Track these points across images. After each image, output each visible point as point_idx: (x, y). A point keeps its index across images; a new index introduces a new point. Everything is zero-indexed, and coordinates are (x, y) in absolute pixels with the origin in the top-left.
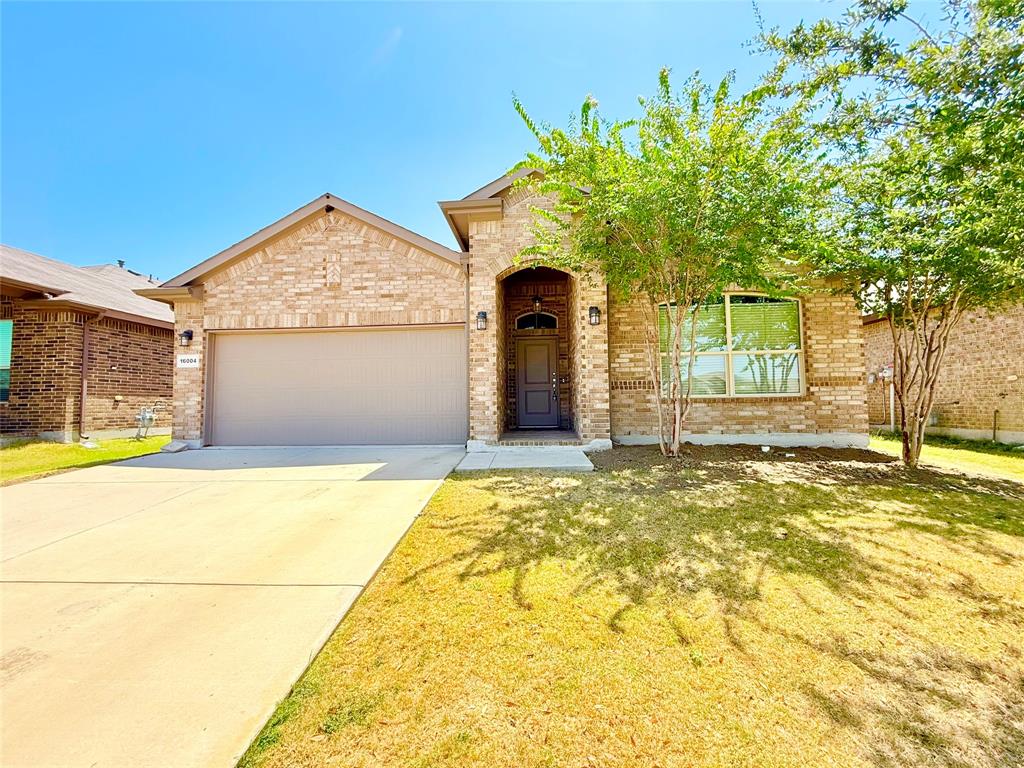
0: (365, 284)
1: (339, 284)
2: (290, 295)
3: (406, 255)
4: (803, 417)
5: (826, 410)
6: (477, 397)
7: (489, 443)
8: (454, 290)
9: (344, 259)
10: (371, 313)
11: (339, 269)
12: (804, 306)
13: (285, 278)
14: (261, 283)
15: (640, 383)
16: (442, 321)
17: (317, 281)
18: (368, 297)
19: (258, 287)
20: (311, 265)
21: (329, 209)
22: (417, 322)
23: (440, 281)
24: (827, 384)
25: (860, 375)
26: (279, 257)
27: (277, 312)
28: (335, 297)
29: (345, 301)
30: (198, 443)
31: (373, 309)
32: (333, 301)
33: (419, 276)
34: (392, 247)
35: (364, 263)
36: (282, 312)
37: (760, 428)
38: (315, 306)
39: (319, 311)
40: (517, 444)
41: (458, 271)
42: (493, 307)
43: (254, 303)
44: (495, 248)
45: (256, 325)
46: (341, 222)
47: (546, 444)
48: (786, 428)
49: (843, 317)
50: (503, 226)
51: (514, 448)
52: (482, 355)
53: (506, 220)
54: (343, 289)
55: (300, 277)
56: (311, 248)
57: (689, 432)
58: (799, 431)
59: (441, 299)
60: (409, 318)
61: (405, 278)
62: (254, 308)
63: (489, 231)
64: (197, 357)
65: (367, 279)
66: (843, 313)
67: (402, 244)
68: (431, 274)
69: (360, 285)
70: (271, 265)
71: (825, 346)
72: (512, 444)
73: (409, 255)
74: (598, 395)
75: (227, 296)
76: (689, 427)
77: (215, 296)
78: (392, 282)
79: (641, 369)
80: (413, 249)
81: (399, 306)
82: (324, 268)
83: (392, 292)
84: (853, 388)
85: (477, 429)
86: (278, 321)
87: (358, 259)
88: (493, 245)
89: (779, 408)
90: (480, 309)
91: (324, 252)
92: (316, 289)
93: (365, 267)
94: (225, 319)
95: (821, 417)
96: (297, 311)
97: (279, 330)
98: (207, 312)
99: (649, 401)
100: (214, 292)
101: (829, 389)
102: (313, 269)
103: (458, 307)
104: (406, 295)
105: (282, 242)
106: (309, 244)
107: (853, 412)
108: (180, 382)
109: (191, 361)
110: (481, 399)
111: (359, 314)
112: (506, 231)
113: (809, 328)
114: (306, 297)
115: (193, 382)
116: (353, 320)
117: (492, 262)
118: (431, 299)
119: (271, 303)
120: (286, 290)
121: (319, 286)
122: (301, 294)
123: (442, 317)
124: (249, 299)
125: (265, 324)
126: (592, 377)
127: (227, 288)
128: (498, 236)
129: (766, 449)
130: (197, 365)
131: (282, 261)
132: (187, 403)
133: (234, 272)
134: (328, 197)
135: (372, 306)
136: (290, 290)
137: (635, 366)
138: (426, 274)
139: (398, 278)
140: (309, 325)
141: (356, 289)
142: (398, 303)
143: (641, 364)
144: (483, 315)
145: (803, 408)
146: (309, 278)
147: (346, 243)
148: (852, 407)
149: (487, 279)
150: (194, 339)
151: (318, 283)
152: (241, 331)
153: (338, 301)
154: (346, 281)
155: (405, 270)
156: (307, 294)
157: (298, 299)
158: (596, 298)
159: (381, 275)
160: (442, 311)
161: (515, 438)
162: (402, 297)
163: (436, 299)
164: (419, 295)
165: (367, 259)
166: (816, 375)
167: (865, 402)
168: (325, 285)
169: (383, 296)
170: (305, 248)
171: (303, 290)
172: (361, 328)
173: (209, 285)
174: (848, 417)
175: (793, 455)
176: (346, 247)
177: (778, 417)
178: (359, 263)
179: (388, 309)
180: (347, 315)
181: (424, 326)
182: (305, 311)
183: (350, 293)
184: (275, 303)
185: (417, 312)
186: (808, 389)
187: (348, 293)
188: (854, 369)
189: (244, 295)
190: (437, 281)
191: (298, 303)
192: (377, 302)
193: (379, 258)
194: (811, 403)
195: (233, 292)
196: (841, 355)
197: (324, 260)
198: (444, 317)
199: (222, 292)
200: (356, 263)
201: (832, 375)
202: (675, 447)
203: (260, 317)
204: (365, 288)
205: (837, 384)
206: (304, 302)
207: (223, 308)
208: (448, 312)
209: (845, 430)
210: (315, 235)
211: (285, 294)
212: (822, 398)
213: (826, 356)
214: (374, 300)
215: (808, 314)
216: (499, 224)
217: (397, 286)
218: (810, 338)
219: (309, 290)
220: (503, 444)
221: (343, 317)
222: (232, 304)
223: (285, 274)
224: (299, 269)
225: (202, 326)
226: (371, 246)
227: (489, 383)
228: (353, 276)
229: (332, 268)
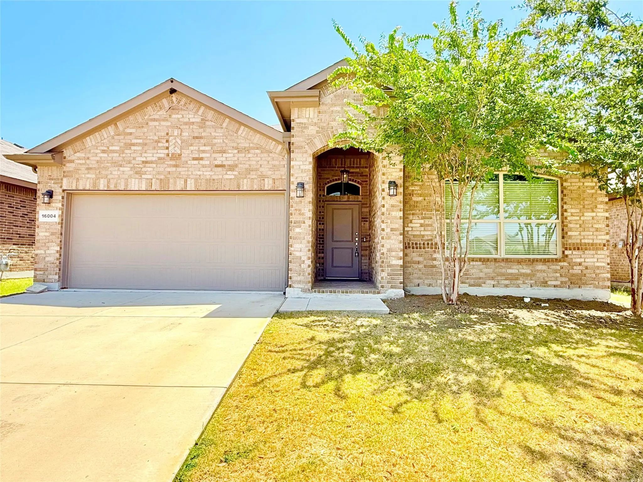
0: (202, 155)
1: (180, 155)
2: (138, 162)
3: (237, 132)
4: (558, 275)
5: (577, 270)
6: (295, 253)
7: (304, 291)
8: (277, 163)
9: (184, 134)
10: (206, 180)
11: (180, 142)
12: (562, 185)
13: (133, 148)
14: (113, 151)
15: (428, 244)
16: (266, 188)
17: (161, 151)
18: (204, 166)
19: (110, 155)
20: (156, 138)
21: (173, 91)
22: (245, 188)
23: (266, 155)
24: (578, 249)
25: (604, 242)
26: (128, 131)
27: (126, 176)
28: (176, 166)
29: (184, 169)
30: (56, 286)
31: (208, 177)
32: (174, 169)
33: (247, 150)
34: (225, 125)
35: (201, 138)
36: (130, 177)
37: (524, 283)
38: (159, 173)
39: (162, 177)
40: (327, 292)
41: (280, 147)
42: (309, 178)
43: (106, 168)
44: (312, 130)
45: (108, 186)
46: (182, 103)
47: (350, 292)
48: (545, 284)
49: (593, 194)
50: (319, 112)
51: (325, 295)
52: (300, 218)
53: (322, 108)
54: (183, 159)
55: (146, 148)
56: (156, 123)
57: (467, 285)
58: (555, 286)
59: (265, 170)
60: (239, 186)
61: (236, 151)
62: (107, 172)
63: (308, 116)
64: (58, 213)
65: (204, 152)
66: (593, 191)
67: (233, 123)
68: (257, 149)
69: (197, 156)
70: (122, 137)
71: (578, 218)
72: (323, 292)
73: (240, 132)
74: (394, 253)
75: (84, 162)
76: (467, 281)
77: (72, 161)
78: (224, 155)
79: (429, 233)
80: (242, 127)
81: (230, 175)
82: (167, 141)
83: (225, 163)
84: (599, 252)
85: (294, 279)
86: (127, 185)
87: (196, 135)
88: (311, 128)
89: (540, 267)
90: (299, 180)
91: (168, 127)
92: (160, 159)
93: (202, 141)
94: (81, 182)
95: (573, 275)
96: (143, 176)
97: (127, 192)
98: (66, 175)
99: (435, 259)
100: (72, 158)
101: (580, 252)
102: (158, 142)
103: (280, 177)
104: (236, 166)
105: (131, 118)
106: (154, 120)
107: (598, 271)
108: (41, 234)
109: (51, 216)
110: (298, 254)
111: (196, 180)
112: (323, 116)
113: (565, 203)
114: (151, 165)
115: (53, 234)
116: (191, 186)
117: (310, 142)
118: (257, 170)
119: (121, 169)
120: (134, 159)
121: (162, 156)
122: (146, 162)
123: (266, 186)
124: (102, 165)
125: (116, 186)
126: (389, 238)
127: (83, 155)
128: (315, 120)
129: (527, 300)
130: (57, 219)
131: (131, 134)
132: (48, 252)
133: (89, 141)
134: (172, 82)
135: (208, 174)
136: (137, 159)
137: (425, 230)
138: (253, 148)
139: (230, 151)
140: (153, 188)
141: (194, 159)
142: (229, 173)
143: (429, 228)
144: (302, 185)
145: (559, 268)
146: (154, 148)
147: (186, 120)
148: (598, 267)
149: (305, 155)
150: (54, 197)
151: (162, 153)
152: (94, 192)
153: (179, 169)
154: (186, 153)
155: (235, 145)
156: (152, 162)
157: (145, 167)
158: (394, 174)
159: (215, 148)
160: (266, 180)
161: (325, 287)
162: (232, 168)
163: (261, 169)
164: (247, 166)
165: (203, 134)
166: (570, 241)
167: (608, 264)
168: (168, 155)
169: (217, 166)
170: (151, 123)
171: (149, 159)
172: (197, 192)
173: (67, 152)
174: (594, 276)
175: (547, 305)
176: (186, 124)
177: (538, 275)
178: (197, 138)
179: (220, 177)
180: (186, 181)
181: (250, 192)
182: (150, 177)
183: (189, 162)
184: (125, 169)
185: (245, 181)
186: (563, 252)
187: (187, 162)
188: (600, 237)
189: (98, 162)
190: (262, 155)
191: (144, 169)
192: (211, 170)
193: (213, 134)
194: (565, 264)
195: (88, 158)
196: (590, 225)
197: (167, 134)
198: (268, 185)
199: (79, 159)
200: (194, 138)
201: (583, 241)
202: (454, 297)
203: (112, 181)
204: (202, 159)
205: (586, 249)
206: (149, 169)
207: (80, 172)
208: (271, 182)
209: (592, 286)
210: (160, 113)
211: (133, 162)
212: (574, 260)
213: (578, 226)
214: (209, 169)
215: (565, 192)
216: (316, 111)
217: (229, 158)
218: (566, 211)
219: (154, 159)
220: (315, 292)
221: (183, 183)
222: (88, 169)
223: (134, 145)
224: (145, 141)
225: (61, 187)
226: (207, 123)
227: (304, 241)
228: (192, 148)
229: (174, 141)
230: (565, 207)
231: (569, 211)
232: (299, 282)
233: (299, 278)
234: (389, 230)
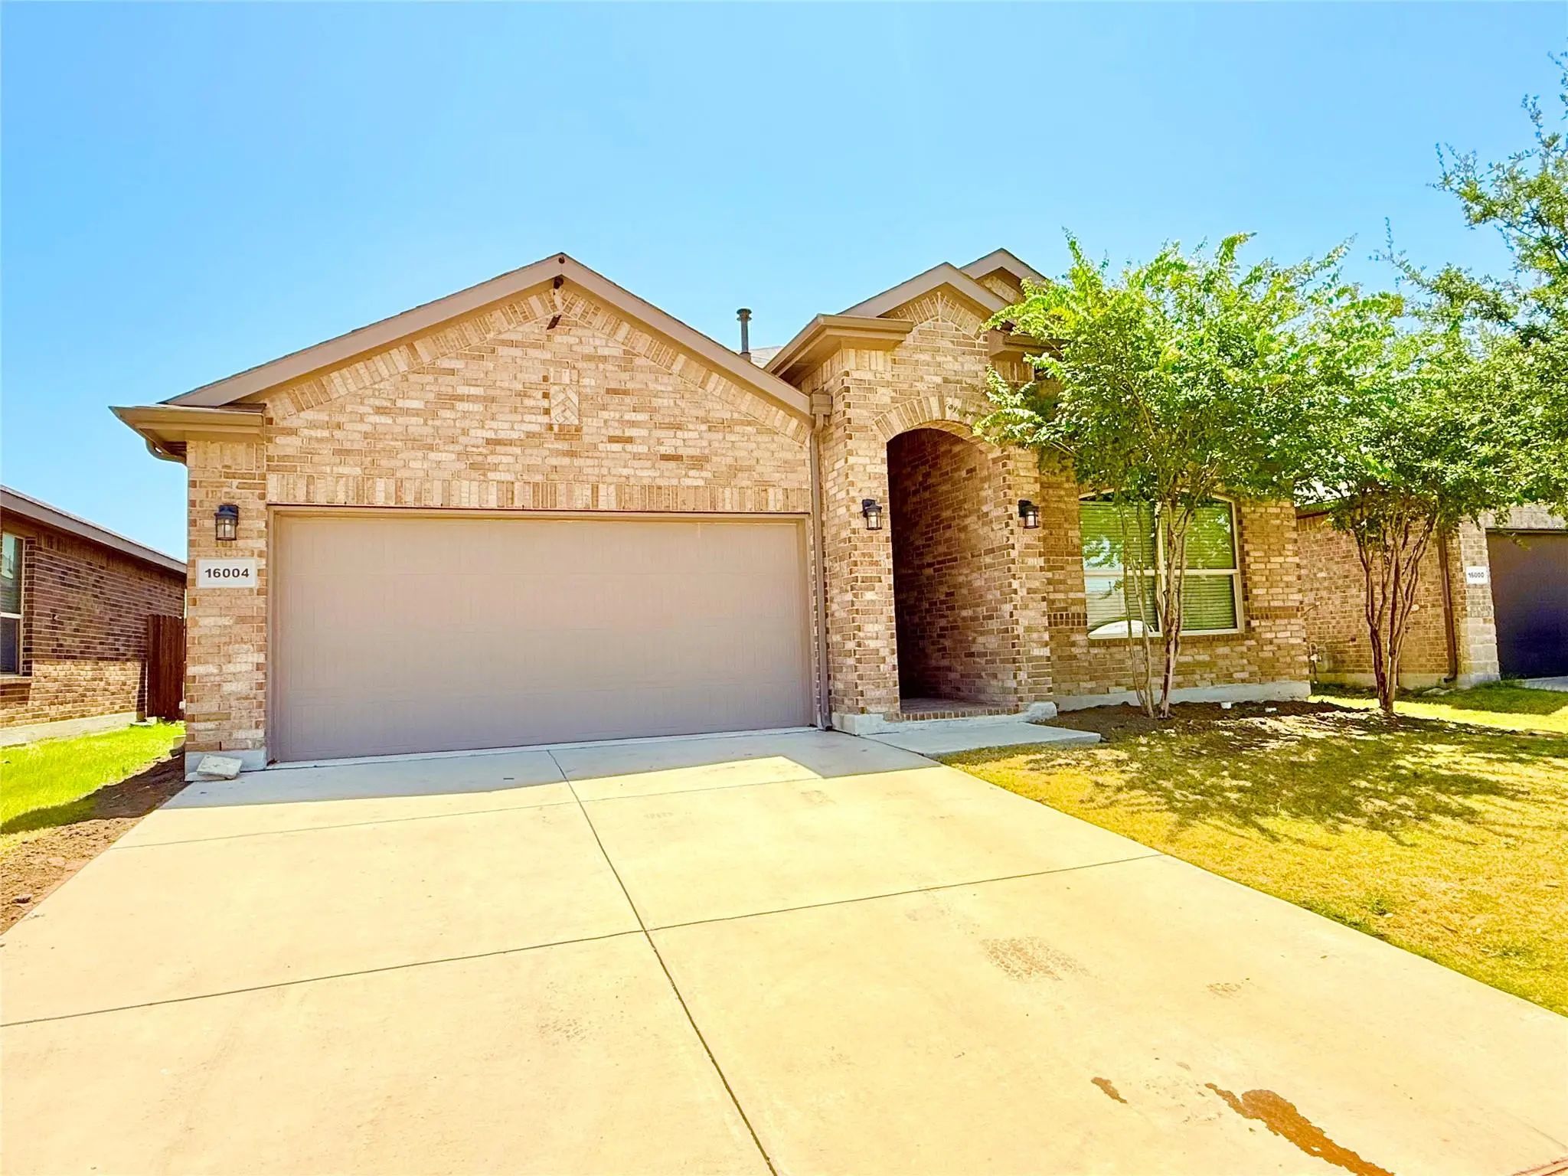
0: (630, 432)
1: (578, 429)
2: (474, 442)
3: (703, 385)
4: (1245, 661)
5: (1267, 652)
7: (888, 718)
8: (789, 456)
9: (585, 381)
10: (643, 487)
11: (575, 399)
12: (1239, 511)
13: (461, 406)
14: (407, 412)
16: (771, 509)
17: (533, 418)
18: (636, 457)
19: (400, 420)
20: (520, 387)
21: (558, 282)
22: (728, 508)
23: (766, 438)
24: (1267, 617)
25: (1298, 604)
26: (446, 364)
27: (447, 475)
28: (572, 454)
29: (589, 462)
30: (260, 757)
31: (646, 482)
32: (566, 461)
33: (726, 426)
34: (677, 367)
35: (625, 392)
36: (457, 475)
38: (529, 468)
39: (538, 478)
40: (929, 718)
41: (794, 422)
42: (884, 491)
43: (392, 453)
44: (884, 396)
45: (398, 498)
46: (578, 309)
48: (1229, 678)
49: (1278, 527)
50: (894, 361)
51: (925, 723)
52: (871, 572)
53: (900, 353)
54: (587, 439)
55: (494, 407)
56: (517, 352)
59: (767, 469)
60: (713, 503)
61: (704, 427)
62: (393, 463)
63: (873, 367)
64: (253, 564)
65: (633, 424)
67: (695, 365)
68: (749, 424)
69: (618, 433)
70: (430, 378)
71: (1263, 566)
72: (922, 718)
73: (710, 386)
74: (1035, 636)
75: (326, 434)
77: (293, 432)
78: (679, 434)
80: (715, 376)
81: (696, 479)
82: (546, 396)
83: (680, 452)
84: (1293, 621)
85: (869, 695)
86: (447, 493)
87: (613, 385)
88: (881, 390)
90: (866, 495)
91: (544, 362)
92: (530, 435)
93: (627, 400)
94: (320, 484)
95: (1264, 660)
96: (491, 475)
97: (448, 513)
98: (275, 465)
99: (1073, 644)
100: (293, 422)
101: (1269, 623)
102: (523, 395)
103: (796, 485)
104: (706, 459)
105: (452, 334)
106: (512, 344)
107: (1293, 653)
109: (236, 573)
110: (872, 644)
111: (619, 488)
113: (1246, 541)
114: (509, 449)
115: (241, 620)
116: (607, 500)
117: (882, 422)
118: (750, 469)
119: (432, 455)
120: (465, 432)
121: (535, 428)
122: (498, 442)
123: (771, 504)
124: (380, 445)
125: (418, 499)
126: (1026, 607)
127: (324, 417)
128: (888, 377)
129: (1228, 706)
130: (253, 582)
131: (452, 372)
132: (230, 668)
133: (340, 384)
134: (562, 261)
135: (646, 474)
136: (472, 432)
138: (742, 423)
139: (691, 426)
140: (518, 504)
141: (613, 440)
142: (692, 473)
144: (868, 506)
145: (1244, 649)
146: (515, 410)
147: (588, 350)
148: (1293, 646)
149: (874, 445)
150: (244, 524)
151: (535, 423)
152: (361, 510)
153: (577, 462)
154: (591, 425)
155: (701, 413)
156: (510, 443)
157: (493, 453)
158: (1026, 487)
159: (658, 418)
160: (771, 491)
161: (926, 709)
162: (699, 462)
163: (759, 469)
164: (730, 461)
165: (630, 386)
166: (1256, 605)
167: (1304, 640)
168: (550, 427)
169: (666, 458)
170: (502, 351)
171: (502, 435)
172: (622, 515)
173: (279, 408)
174: (1288, 659)
175: (1275, 709)
176: (589, 358)
178: (615, 392)
179: (675, 482)
180: (595, 490)
181: (739, 517)
182: (508, 477)
183: (601, 447)
184: (443, 456)
185: (728, 491)
186: (1248, 624)
187: (595, 446)
188: (1291, 597)
189: (366, 435)
190: (759, 438)
191: (490, 459)
192: (653, 467)
193: (652, 386)
194: (1253, 642)
195: (339, 426)
196: (1279, 578)
197: (545, 379)
198: (775, 502)
199: (312, 425)
200: (608, 391)
201: (1272, 604)
203: (407, 484)
204: (630, 440)
205: (1277, 617)
206: (505, 459)
207: (316, 458)
208: (780, 496)
209: (1287, 677)
210: (527, 327)
211: (462, 439)
212: (1263, 636)
213: (1264, 579)
214: (649, 464)
215: (1245, 522)
216: (889, 358)
217: (691, 440)
218: (1248, 554)
219: (515, 435)
220: (908, 718)
221: (589, 493)
222: (337, 452)
223: (461, 398)
224: (491, 392)
225: (263, 497)
226: (638, 361)
227: (884, 618)
228: (605, 415)
229: (562, 396)
230: (1247, 547)
231: (1251, 554)
232: (879, 701)
233: (877, 693)
234: (1025, 591)
